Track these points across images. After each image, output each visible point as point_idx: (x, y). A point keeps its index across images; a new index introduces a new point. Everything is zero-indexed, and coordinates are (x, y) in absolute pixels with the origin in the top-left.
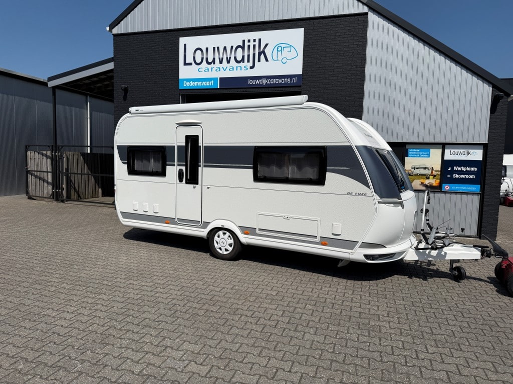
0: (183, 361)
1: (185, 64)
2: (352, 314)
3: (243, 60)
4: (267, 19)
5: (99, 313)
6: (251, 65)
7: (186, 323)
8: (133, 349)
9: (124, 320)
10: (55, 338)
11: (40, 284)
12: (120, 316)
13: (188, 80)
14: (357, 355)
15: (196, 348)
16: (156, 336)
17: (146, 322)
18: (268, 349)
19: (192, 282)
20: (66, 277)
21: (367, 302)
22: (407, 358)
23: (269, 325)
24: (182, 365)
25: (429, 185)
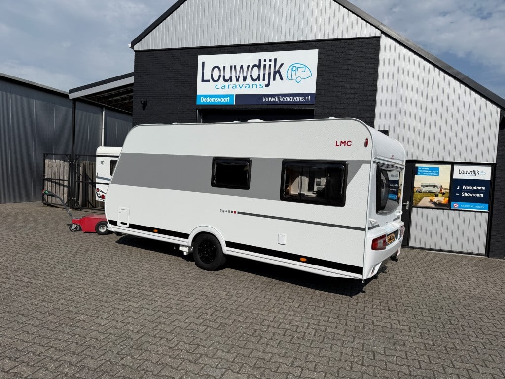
0: (220, 368)
1: (203, 81)
2: (375, 328)
3: (259, 78)
4: (283, 40)
5: (131, 320)
6: (267, 83)
7: (216, 331)
8: (170, 357)
9: (157, 328)
10: (93, 343)
11: (70, 290)
12: (152, 324)
13: (206, 96)
14: (386, 368)
15: (231, 357)
16: (189, 344)
17: (178, 330)
18: (300, 359)
19: (215, 292)
20: (94, 284)
21: (387, 316)
22: (435, 372)
23: (297, 337)
24: (220, 372)
25: (438, 202)
